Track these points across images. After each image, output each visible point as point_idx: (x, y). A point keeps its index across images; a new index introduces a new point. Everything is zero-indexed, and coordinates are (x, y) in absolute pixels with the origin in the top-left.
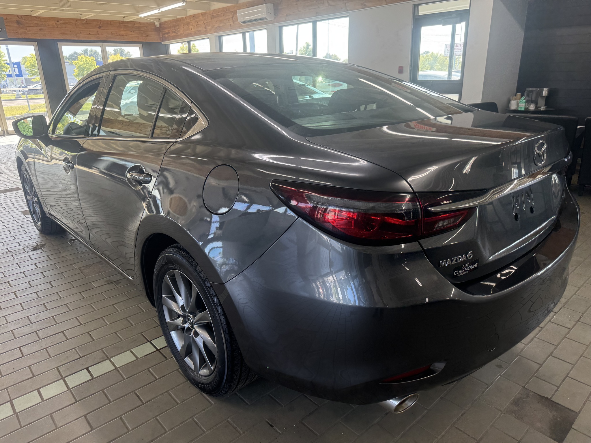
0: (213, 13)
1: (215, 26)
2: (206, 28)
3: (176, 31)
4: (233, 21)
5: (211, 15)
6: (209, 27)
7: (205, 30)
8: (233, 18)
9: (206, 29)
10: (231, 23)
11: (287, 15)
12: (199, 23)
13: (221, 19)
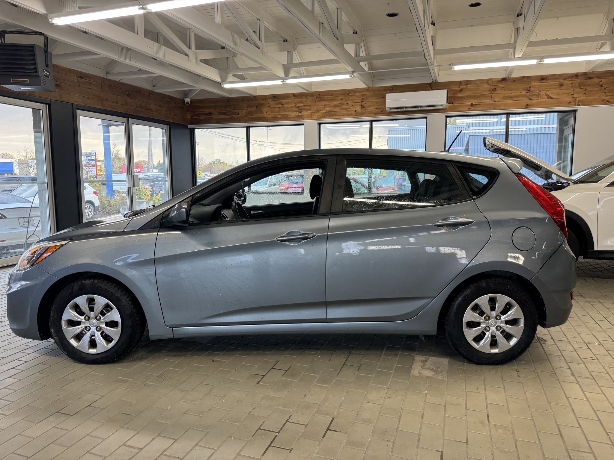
0: (320, 95)
1: (320, 110)
2: (300, 112)
3: (229, 113)
4: (363, 107)
5: (316, 97)
6: (309, 112)
7: (297, 114)
8: (363, 103)
9: (300, 114)
10: (358, 109)
11: (472, 105)
12: (285, 106)
13: (336, 103)
